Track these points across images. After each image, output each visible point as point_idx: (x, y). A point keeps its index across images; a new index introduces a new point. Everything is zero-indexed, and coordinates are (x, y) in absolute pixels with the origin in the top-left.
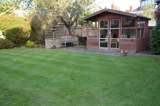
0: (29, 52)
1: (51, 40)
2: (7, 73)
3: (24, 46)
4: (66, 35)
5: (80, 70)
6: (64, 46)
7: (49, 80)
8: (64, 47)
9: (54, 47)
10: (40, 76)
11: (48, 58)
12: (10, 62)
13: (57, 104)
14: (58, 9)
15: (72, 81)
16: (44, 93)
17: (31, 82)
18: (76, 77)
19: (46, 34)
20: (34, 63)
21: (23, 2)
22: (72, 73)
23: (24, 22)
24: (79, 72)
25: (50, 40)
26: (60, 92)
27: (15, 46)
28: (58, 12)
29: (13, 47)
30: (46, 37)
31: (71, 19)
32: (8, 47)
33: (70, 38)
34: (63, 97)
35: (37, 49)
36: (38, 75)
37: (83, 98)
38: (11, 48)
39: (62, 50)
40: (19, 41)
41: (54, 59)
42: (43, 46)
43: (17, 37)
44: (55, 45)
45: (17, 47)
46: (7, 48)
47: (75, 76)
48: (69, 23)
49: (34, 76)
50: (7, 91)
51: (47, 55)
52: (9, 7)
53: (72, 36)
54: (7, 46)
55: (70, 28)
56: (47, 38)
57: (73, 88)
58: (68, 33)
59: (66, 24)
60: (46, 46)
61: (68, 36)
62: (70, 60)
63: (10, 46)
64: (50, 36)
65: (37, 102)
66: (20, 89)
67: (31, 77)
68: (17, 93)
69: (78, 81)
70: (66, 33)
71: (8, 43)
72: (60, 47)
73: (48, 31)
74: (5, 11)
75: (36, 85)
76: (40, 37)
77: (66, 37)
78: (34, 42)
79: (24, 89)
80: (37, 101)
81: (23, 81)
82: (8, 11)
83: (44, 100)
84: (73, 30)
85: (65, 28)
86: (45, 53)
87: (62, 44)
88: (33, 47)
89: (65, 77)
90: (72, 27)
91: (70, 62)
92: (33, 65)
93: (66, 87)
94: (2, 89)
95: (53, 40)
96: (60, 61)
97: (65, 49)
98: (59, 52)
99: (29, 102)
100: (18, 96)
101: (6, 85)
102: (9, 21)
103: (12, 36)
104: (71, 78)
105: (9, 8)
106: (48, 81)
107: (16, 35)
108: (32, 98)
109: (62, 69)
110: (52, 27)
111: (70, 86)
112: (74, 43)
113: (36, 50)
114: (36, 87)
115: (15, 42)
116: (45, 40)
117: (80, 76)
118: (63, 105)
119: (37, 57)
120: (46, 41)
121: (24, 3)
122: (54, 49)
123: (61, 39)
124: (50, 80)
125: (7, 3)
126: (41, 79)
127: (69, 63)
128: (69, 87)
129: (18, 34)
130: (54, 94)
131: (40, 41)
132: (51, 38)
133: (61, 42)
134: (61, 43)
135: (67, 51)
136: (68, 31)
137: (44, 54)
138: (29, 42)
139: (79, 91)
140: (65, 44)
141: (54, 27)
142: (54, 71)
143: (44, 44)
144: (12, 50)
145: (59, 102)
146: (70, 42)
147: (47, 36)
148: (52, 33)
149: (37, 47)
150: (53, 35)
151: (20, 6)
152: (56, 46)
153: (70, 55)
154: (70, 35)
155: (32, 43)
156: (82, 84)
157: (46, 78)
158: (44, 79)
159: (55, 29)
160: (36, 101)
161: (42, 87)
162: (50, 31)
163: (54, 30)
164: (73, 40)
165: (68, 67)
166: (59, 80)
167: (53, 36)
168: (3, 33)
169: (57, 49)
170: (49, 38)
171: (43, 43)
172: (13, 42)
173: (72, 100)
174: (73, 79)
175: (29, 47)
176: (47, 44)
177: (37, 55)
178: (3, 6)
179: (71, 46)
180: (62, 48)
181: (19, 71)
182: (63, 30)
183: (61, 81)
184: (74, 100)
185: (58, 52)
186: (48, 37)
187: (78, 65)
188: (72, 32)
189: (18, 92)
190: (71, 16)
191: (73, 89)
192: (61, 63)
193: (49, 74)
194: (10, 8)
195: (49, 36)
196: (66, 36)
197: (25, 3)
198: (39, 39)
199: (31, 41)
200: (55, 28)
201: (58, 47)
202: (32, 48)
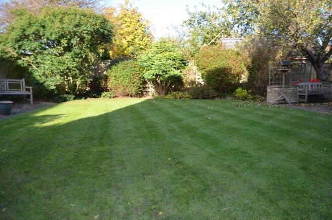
0: (237, 106)
1: (278, 88)
2: (192, 137)
3: (232, 97)
4: (310, 79)
5: (327, 151)
6: (304, 100)
7: (255, 161)
8: (304, 102)
9: (284, 102)
10: (242, 151)
11: (265, 120)
12: (202, 121)
13: (256, 213)
14: (297, 31)
15: (301, 172)
16: (237, 184)
17: (223, 159)
18: (313, 165)
19: (270, 78)
20: (239, 126)
21: (237, 25)
22: (306, 154)
23: (234, 57)
24: (323, 155)
25: (275, 89)
26: (270, 189)
27: (217, 96)
28: (296, 37)
29: (214, 98)
30: (269, 82)
31: (323, 48)
32: (207, 97)
33: (318, 85)
34: (272, 201)
35: (251, 103)
36: (238, 149)
37: (317, 214)
38: (211, 99)
39: (298, 108)
40: (224, 88)
41: (275, 124)
42: (263, 98)
43: (221, 81)
44: (286, 97)
45: (220, 98)
46: (205, 98)
47: (309, 163)
48: (318, 57)
49: (231, 150)
50: (181, 167)
51: (266, 114)
52: (215, 35)
53: (323, 82)
54: (205, 95)
55: (319, 67)
56: (271, 84)
57: (299, 187)
58: (314, 76)
59: (312, 59)
60: (267, 99)
61: (313, 81)
62: (309, 128)
63: (209, 95)
64: (277, 81)
65: (220, 197)
66: (201, 168)
67: (226, 149)
68: (194, 174)
69: (314, 174)
70: (310, 77)
71: (208, 91)
72: (294, 101)
73: (274, 73)
74: (210, 41)
75: (229, 166)
76: (259, 82)
77: (310, 84)
78: (247, 91)
79: (207, 168)
80: (220, 195)
81: (210, 155)
82: (213, 41)
83: (233, 198)
84: (326, 70)
85: (309, 67)
86: (263, 110)
87: (300, 96)
88: (245, 98)
89: (289, 161)
90: (324, 65)
91: (307, 132)
92: (235, 129)
93: (285, 182)
94: (175, 161)
95: (282, 88)
96: (287, 128)
97: (305, 106)
98: (291, 111)
99: (207, 194)
100: (193, 179)
101: (183, 156)
102: (211, 56)
103: (213, 80)
104: (301, 165)
105: (215, 37)
106: (252, 163)
107: (220, 78)
108: (214, 188)
109: (286, 145)
110: (283, 64)
111: (294, 181)
112: (326, 96)
113: (249, 104)
114: (228, 169)
115: (217, 89)
116: (268, 88)
117: (322, 165)
118: (267, 218)
119: (246, 116)
120: (269, 90)
121: (238, 27)
122: (282, 105)
123: (298, 88)
124: (257, 161)
125: (213, 30)
126: (240, 156)
127: (304, 134)
128: (291, 183)
129: (223, 77)
130: (256, 190)
131: (259, 88)
132: (279, 84)
133: (298, 92)
134: (298, 94)
135: (307, 111)
136: (315, 73)
137: (261, 113)
138: (239, 90)
139: (311, 198)
140: (305, 98)
141: (285, 64)
142: (270, 145)
143: (266, 96)
144: (212, 102)
145: (262, 209)
146: (317, 93)
147: (271, 81)
148: (282, 76)
149: (252, 99)
150: (282, 79)
151: (232, 32)
152: (287, 100)
153: (311, 119)
154: (317, 80)
155: (245, 93)
156: (323, 184)
157: (251, 156)
158: (247, 157)
159: (287, 68)
160: (218, 195)
161: (238, 170)
162: (279, 71)
163: (285, 69)
164: (323, 89)
165: (300, 142)
166: (275, 164)
167: (282, 81)
168: (202, 75)
169: (287, 105)
170: (275, 84)
171: (263, 93)
172: (214, 89)
173: (289, 211)
174: (304, 168)
175: (239, 99)
176: (269, 95)
177: (248, 112)
178: (207, 35)
179: (317, 102)
180: (298, 105)
181: (210, 136)
182: (305, 71)
183: (277, 168)
184: (293, 213)
185: (289, 111)
186: (273, 82)
187: (324, 140)
188: (324, 74)
189: (196, 171)
190: (323, 42)
191: (298, 190)
192: (289, 131)
193: (258, 149)
194: (217, 36)
195: (275, 81)
196: (310, 81)
197: (240, 26)
198: (257, 85)
199: (243, 89)
200: (287, 66)
201: (291, 101)
202: (244, 100)
